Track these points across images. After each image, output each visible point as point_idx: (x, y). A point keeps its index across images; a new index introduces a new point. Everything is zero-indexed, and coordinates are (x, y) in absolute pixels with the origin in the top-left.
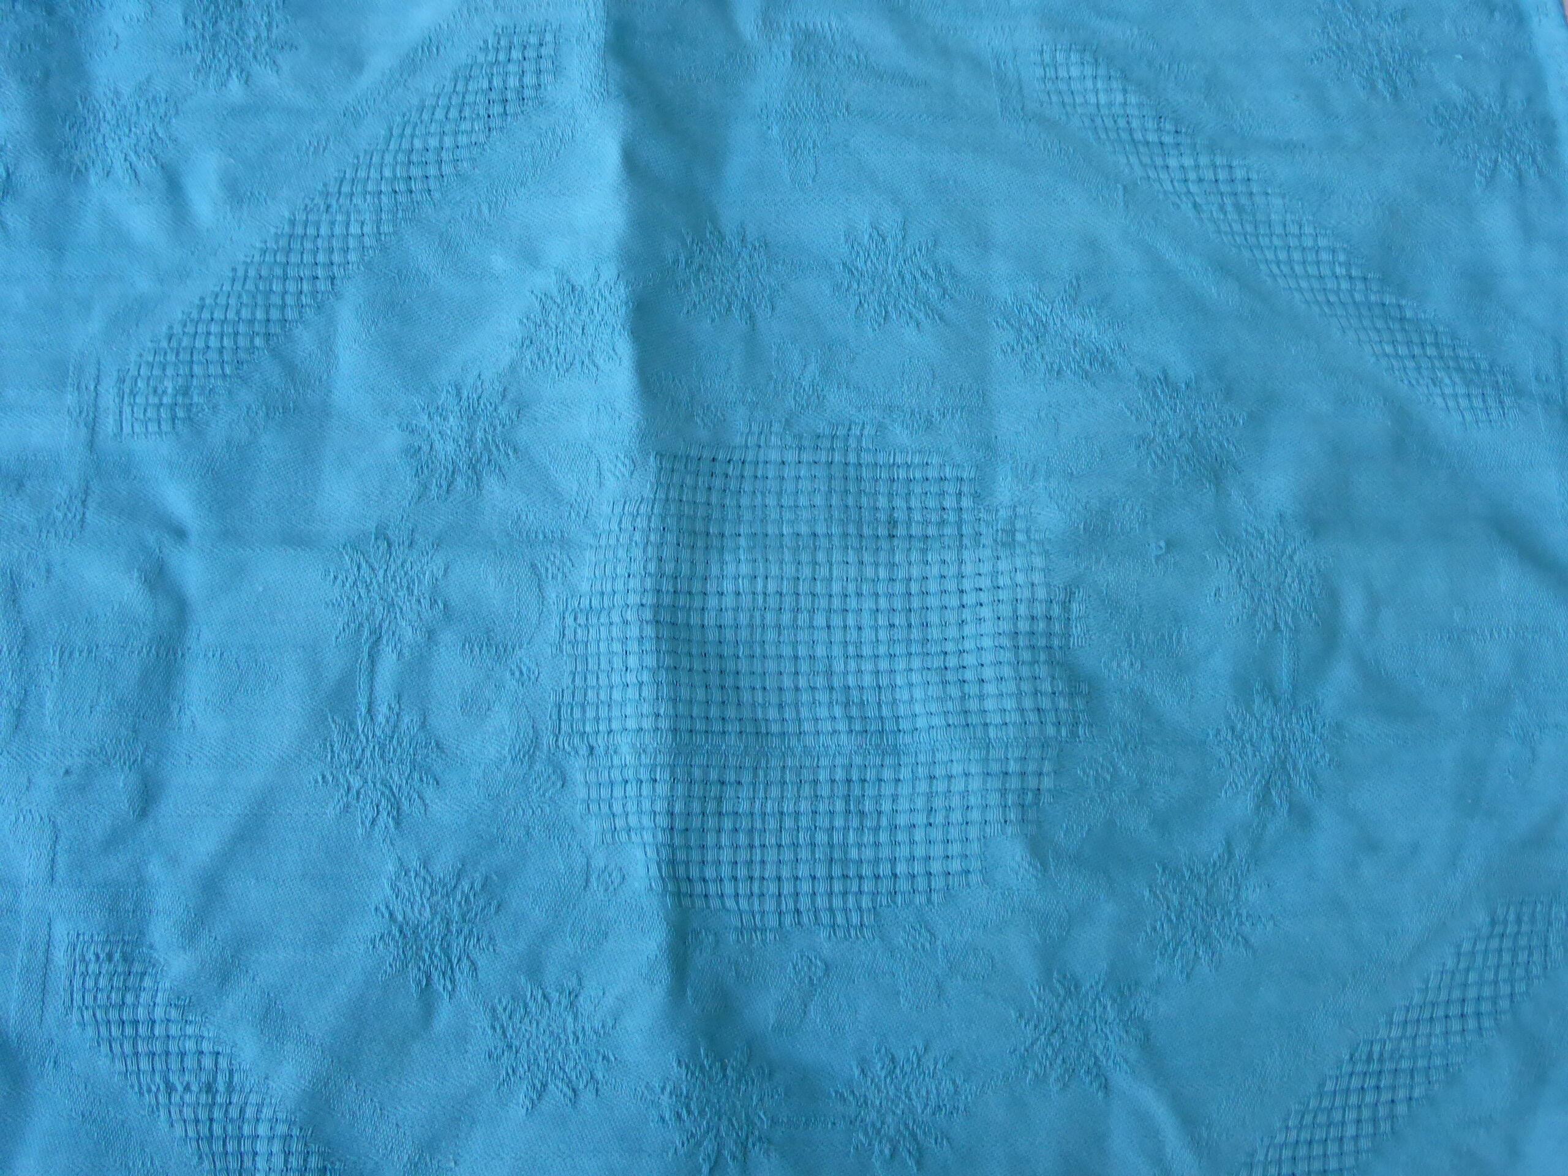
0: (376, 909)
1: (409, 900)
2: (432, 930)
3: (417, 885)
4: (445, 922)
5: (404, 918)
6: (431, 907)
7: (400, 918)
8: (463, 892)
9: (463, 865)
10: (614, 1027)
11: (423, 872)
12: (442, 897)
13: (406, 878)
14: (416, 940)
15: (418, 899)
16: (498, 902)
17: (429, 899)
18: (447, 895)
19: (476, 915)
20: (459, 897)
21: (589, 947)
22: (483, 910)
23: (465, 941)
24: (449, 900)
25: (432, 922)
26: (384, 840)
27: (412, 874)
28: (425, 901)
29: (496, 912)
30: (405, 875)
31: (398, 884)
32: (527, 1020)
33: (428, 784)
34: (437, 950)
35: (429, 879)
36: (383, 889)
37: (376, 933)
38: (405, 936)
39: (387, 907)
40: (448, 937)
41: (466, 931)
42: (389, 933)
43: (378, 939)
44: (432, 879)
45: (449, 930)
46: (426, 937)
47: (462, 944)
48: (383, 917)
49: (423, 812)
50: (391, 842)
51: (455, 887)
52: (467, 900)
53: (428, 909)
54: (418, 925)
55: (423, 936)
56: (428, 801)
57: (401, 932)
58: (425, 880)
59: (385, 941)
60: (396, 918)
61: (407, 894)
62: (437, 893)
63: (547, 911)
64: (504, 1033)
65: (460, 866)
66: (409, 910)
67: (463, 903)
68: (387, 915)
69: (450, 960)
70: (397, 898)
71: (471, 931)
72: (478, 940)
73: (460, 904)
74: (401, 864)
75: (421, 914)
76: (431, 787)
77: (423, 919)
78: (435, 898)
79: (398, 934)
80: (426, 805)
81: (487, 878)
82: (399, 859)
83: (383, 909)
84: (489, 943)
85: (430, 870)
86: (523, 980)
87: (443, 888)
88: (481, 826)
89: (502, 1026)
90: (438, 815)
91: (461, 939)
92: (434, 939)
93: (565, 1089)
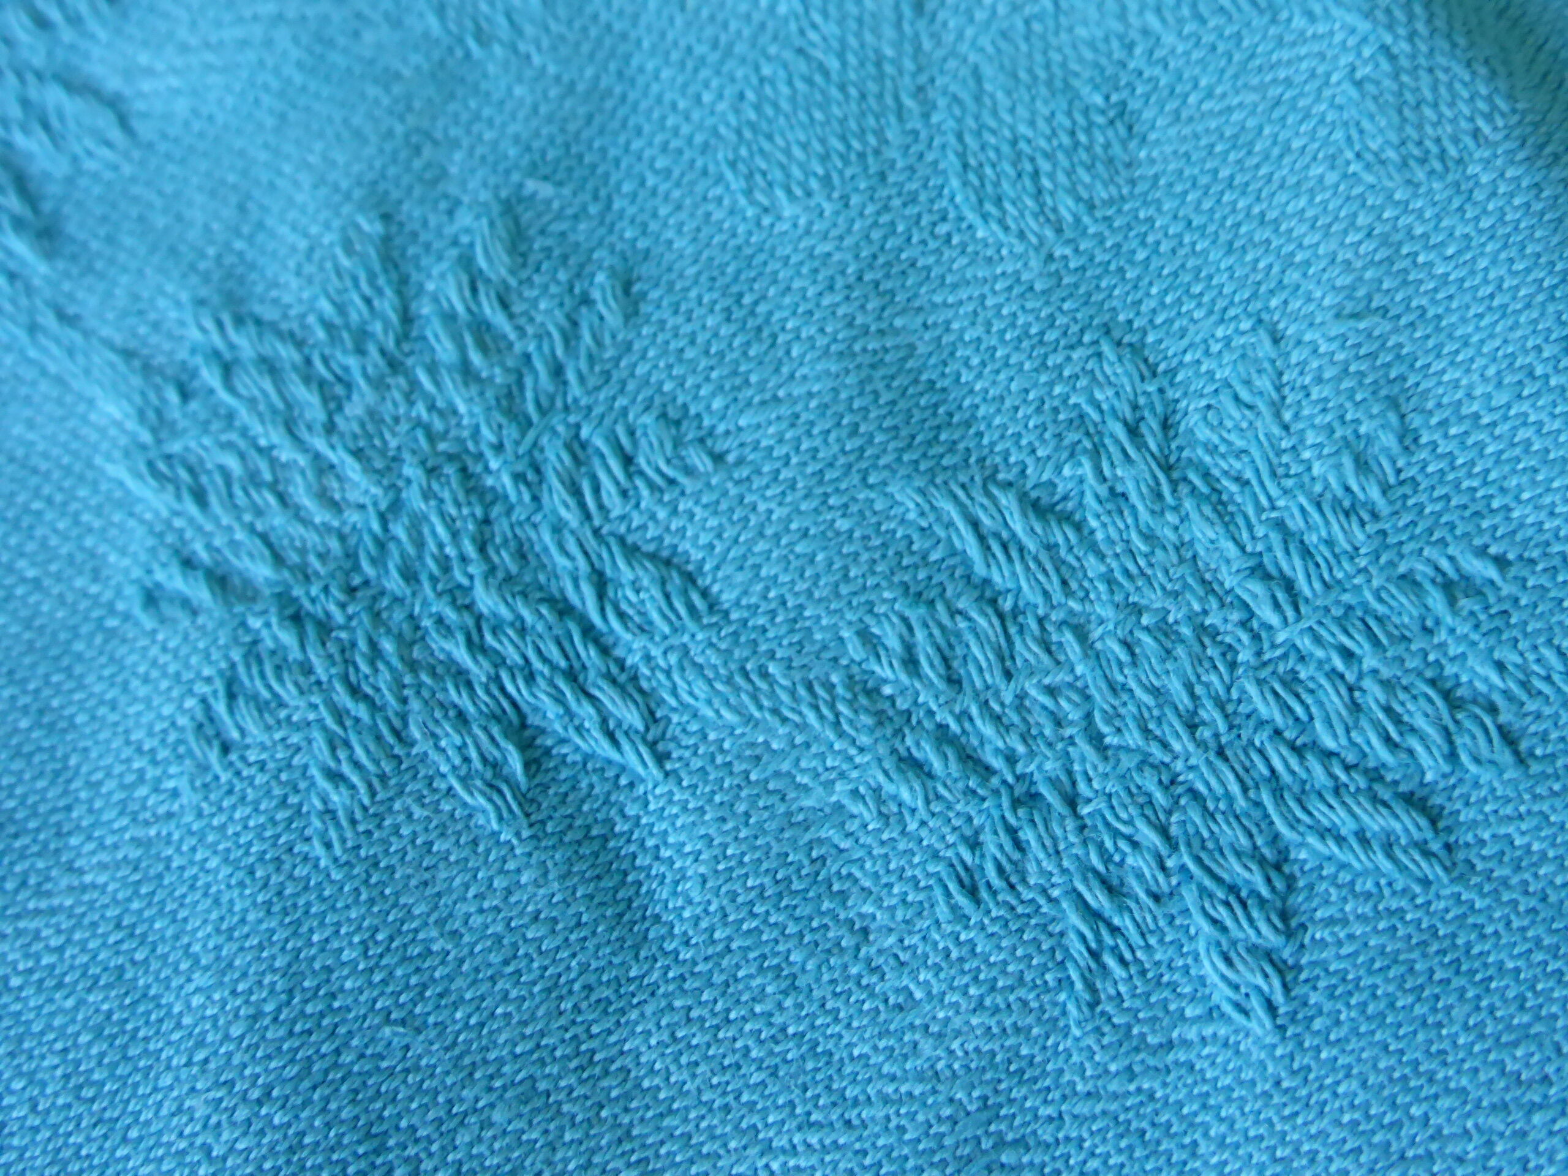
0: (151, 598)
1: (253, 478)
2: (420, 544)
3: (252, 402)
4: (450, 470)
5: (278, 559)
6: (357, 454)
7: (262, 571)
8: (449, 317)
9: (386, 218)
10: (1408, 439)
11: (245, 344)
12: (379, 384)
13: (194, 405)
14: (376, 616)
15: (286, 453)
16: (613, 273)
17: (330, 428)
18: (394, 365)
19: (558, 372)
20: (446, 351)
21: (1091, 207)
22: (570, 337)
23: (576, 492)
24: (414, 384)
25: (396, 505)
26: (33, 329)
27: (210, 377)
28: (319, 443)
29: (632, 313)
30: (185, 395)
31: (176, 447)
32: (1027, 650)
33: (75, 20)
34: (486, 600)
35: (287, 353)
36: (127, 504)
37: (201, 688)
38: (325, 628)
39: (188, 563)
40: (501, 527)
41: (555, 456)
42: (253, 652)
43: (220, 707)
44: (299, 344)
45: (488, 497)
46: (410, 576)
47: (571, 517)
48: (195, 613)
49: (115, 134)
50: (62, 316)
51: (407, 318)
52: (481, 329)
53: (353, 469)
54: (351, 555)
55: (394, 583)
56: (113, 84)
57: (297, 619)
58: (270, 366)
59: (255, 697)
60: (247, 582)
61: (233, 463)
62: (349, 386)
63: (826, 181)
64: (970, 760)
65: (372, 227)
66: (278, 520)
67: (476, 358)
68: (201, 593)
69: (564, 609)
70: (200, 497)
71: (577, 448)
72: (628, 461)
73: (466, 371)
74: (147, 369)
75: (336, 506)
76: (92, 25)
77: (354, 517)
78: (355, 409)
79: (288, 638)
80: (114, 104)
81: (508, 208)
82: (128, 354)
83: (175, 580)
84: (677, 443)
85: (269, 314)
86: (908, 500)
87: (361, 351)
88: (368, 37)
89: (942, 736)
90: (181, 106)
91: (557, 497)
92: (446, 569)
93: (1376, 822)
